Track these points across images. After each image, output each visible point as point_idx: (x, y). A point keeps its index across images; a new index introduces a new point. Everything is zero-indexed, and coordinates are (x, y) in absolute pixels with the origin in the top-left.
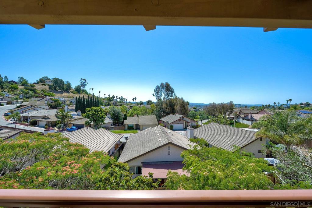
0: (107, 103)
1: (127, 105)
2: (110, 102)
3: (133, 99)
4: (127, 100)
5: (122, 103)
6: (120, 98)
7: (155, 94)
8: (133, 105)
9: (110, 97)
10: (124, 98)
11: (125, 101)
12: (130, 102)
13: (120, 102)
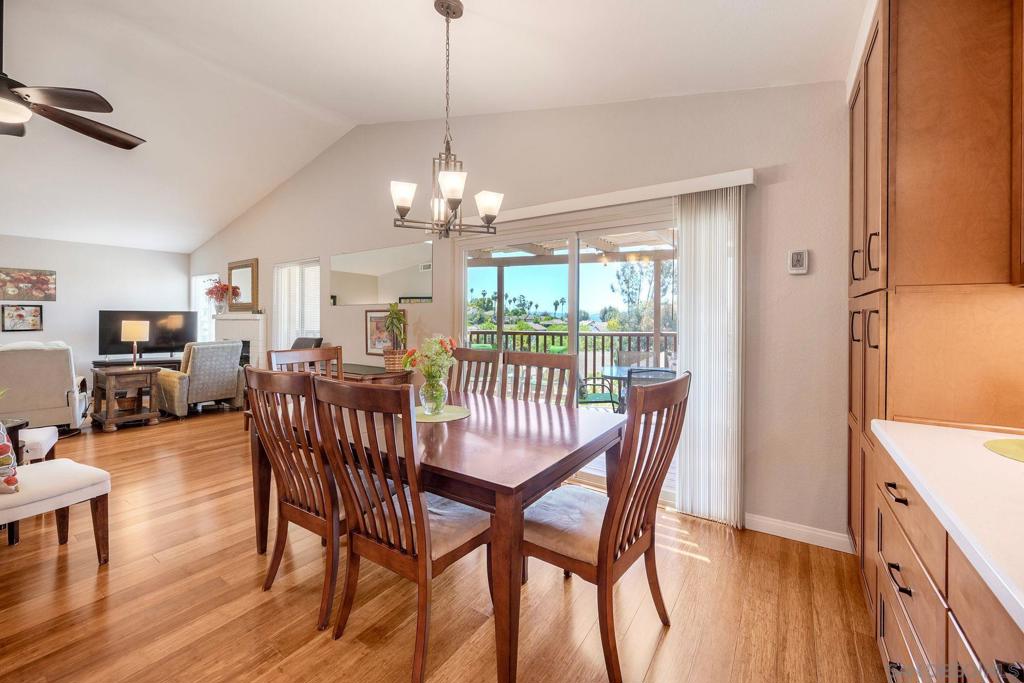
0: (475, 316)
1: (537, 322)
2: (487, 313)
3: (556, 304)
4: (537, 306)
5: (523, 317)
6: (515, 300)
7: (617, 286)
8: (555, 321)
9: (486, 297)
10: (528, 299)
11: (533, 309)
12: (545, 314)
13: (516, 313)
